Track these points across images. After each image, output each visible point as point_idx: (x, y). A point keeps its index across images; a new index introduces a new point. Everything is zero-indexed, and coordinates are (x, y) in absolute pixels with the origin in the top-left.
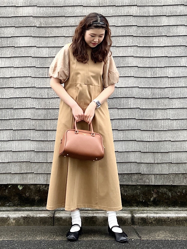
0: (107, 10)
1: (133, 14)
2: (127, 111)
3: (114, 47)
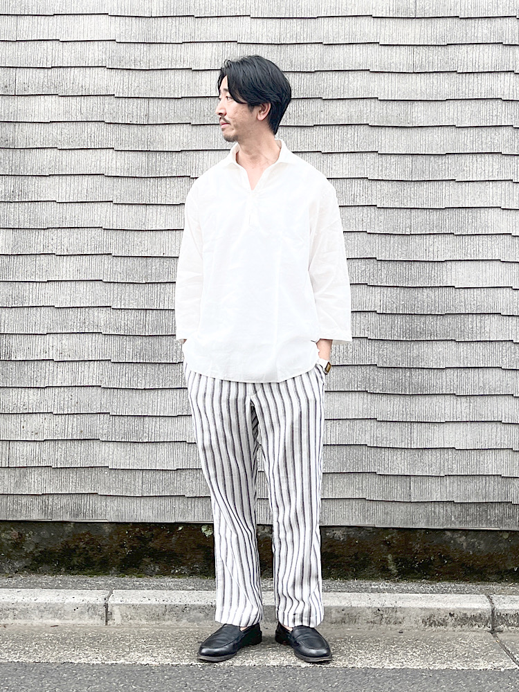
0: (435, 82)
1: (503, 95)
2: (481, 348)
3: (452, 183)
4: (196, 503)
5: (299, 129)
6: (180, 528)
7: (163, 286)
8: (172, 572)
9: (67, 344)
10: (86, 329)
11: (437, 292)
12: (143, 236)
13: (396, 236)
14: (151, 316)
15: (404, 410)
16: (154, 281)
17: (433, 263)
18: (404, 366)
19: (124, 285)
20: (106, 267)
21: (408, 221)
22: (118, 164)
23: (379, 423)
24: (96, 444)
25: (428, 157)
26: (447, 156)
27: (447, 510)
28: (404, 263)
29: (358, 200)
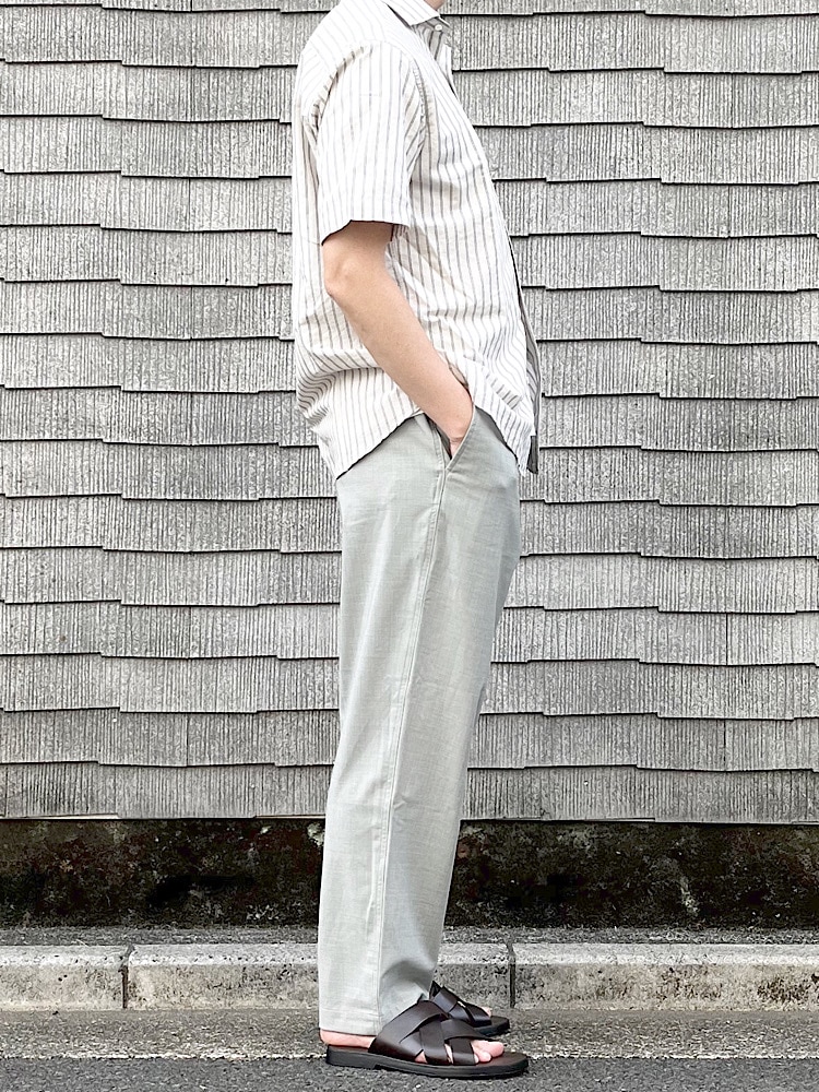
4: (297, 778)
5: (503, 23)
6: (265, 830)
7: (225, 346)
8: (248, 918)
9: (31, 462)
10: (71, 432)
11: (781, 353)
12: (184, 244)
13: (700, 243)
14: (202, 407)
15: (713, 590)
16: (207, 336)
17: (774, 295)
18: (714, 502)
19: (145, 343)
20: (108, 307)
21: (725, 211)
22: (131, 95)
23: (663, 617)
24: (93, 662)
25: (766, 78)
26: (804, 78)
27: (798, 788)
28: (716, 297)
29: (623, 169)
